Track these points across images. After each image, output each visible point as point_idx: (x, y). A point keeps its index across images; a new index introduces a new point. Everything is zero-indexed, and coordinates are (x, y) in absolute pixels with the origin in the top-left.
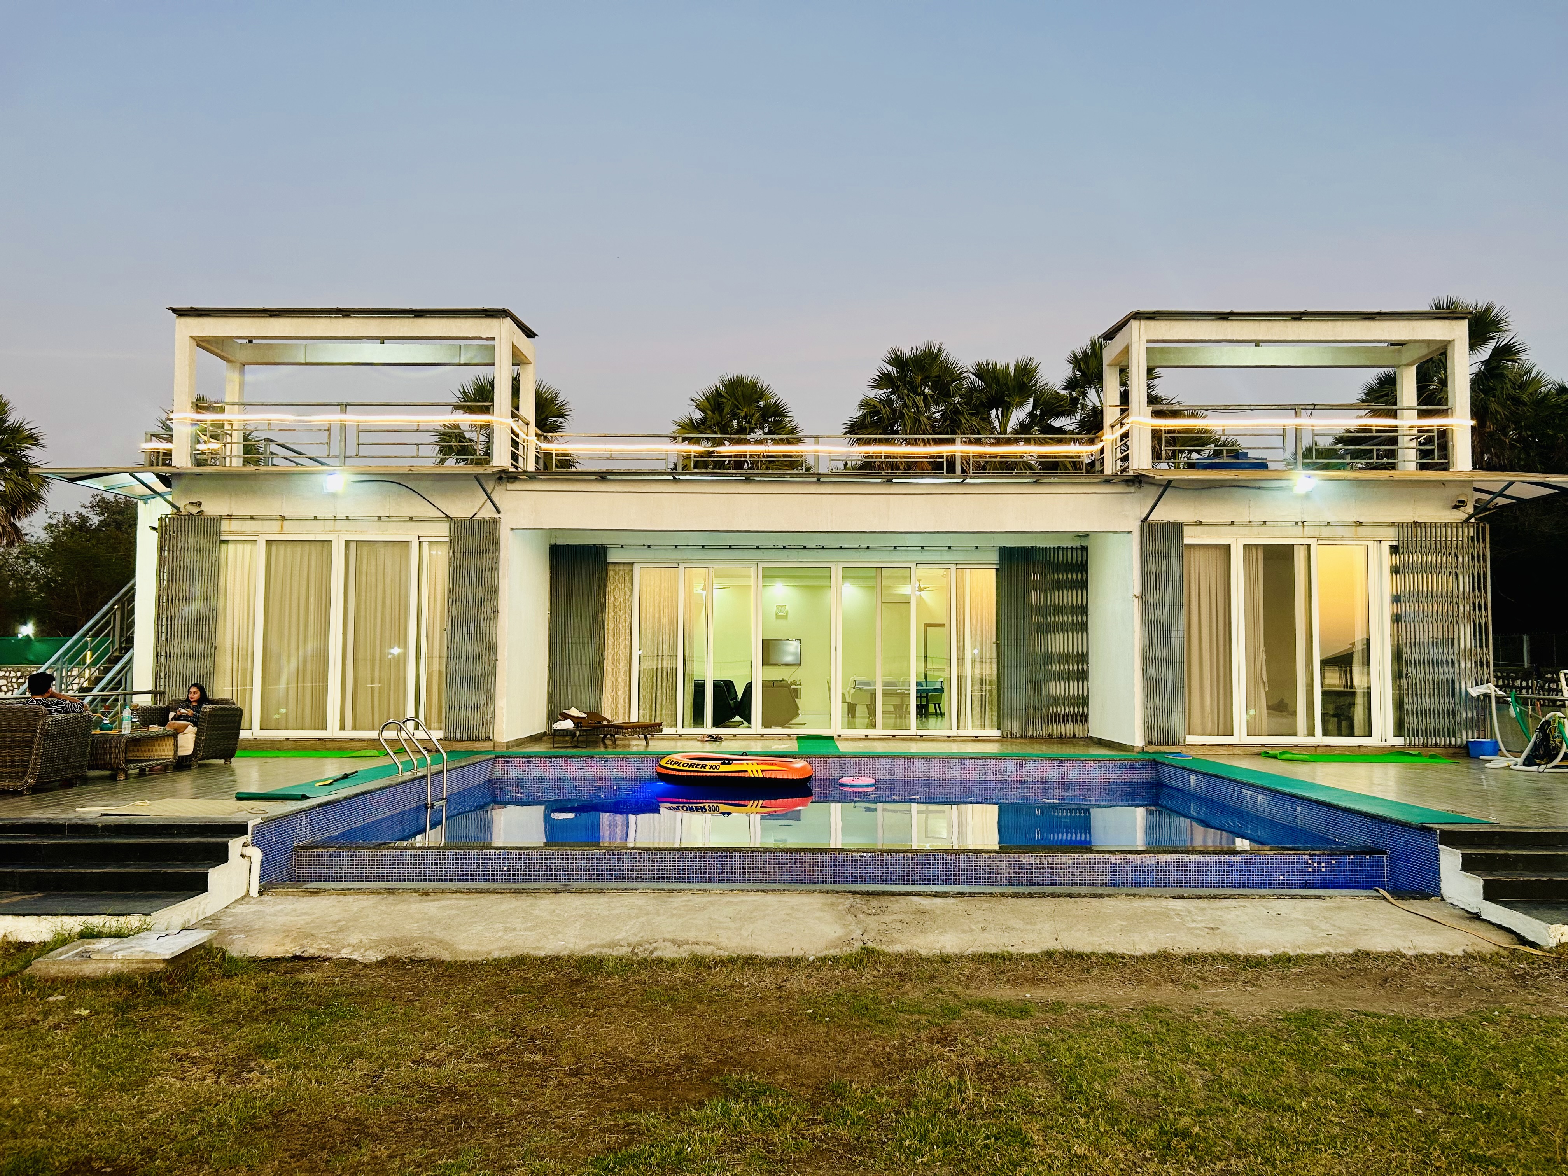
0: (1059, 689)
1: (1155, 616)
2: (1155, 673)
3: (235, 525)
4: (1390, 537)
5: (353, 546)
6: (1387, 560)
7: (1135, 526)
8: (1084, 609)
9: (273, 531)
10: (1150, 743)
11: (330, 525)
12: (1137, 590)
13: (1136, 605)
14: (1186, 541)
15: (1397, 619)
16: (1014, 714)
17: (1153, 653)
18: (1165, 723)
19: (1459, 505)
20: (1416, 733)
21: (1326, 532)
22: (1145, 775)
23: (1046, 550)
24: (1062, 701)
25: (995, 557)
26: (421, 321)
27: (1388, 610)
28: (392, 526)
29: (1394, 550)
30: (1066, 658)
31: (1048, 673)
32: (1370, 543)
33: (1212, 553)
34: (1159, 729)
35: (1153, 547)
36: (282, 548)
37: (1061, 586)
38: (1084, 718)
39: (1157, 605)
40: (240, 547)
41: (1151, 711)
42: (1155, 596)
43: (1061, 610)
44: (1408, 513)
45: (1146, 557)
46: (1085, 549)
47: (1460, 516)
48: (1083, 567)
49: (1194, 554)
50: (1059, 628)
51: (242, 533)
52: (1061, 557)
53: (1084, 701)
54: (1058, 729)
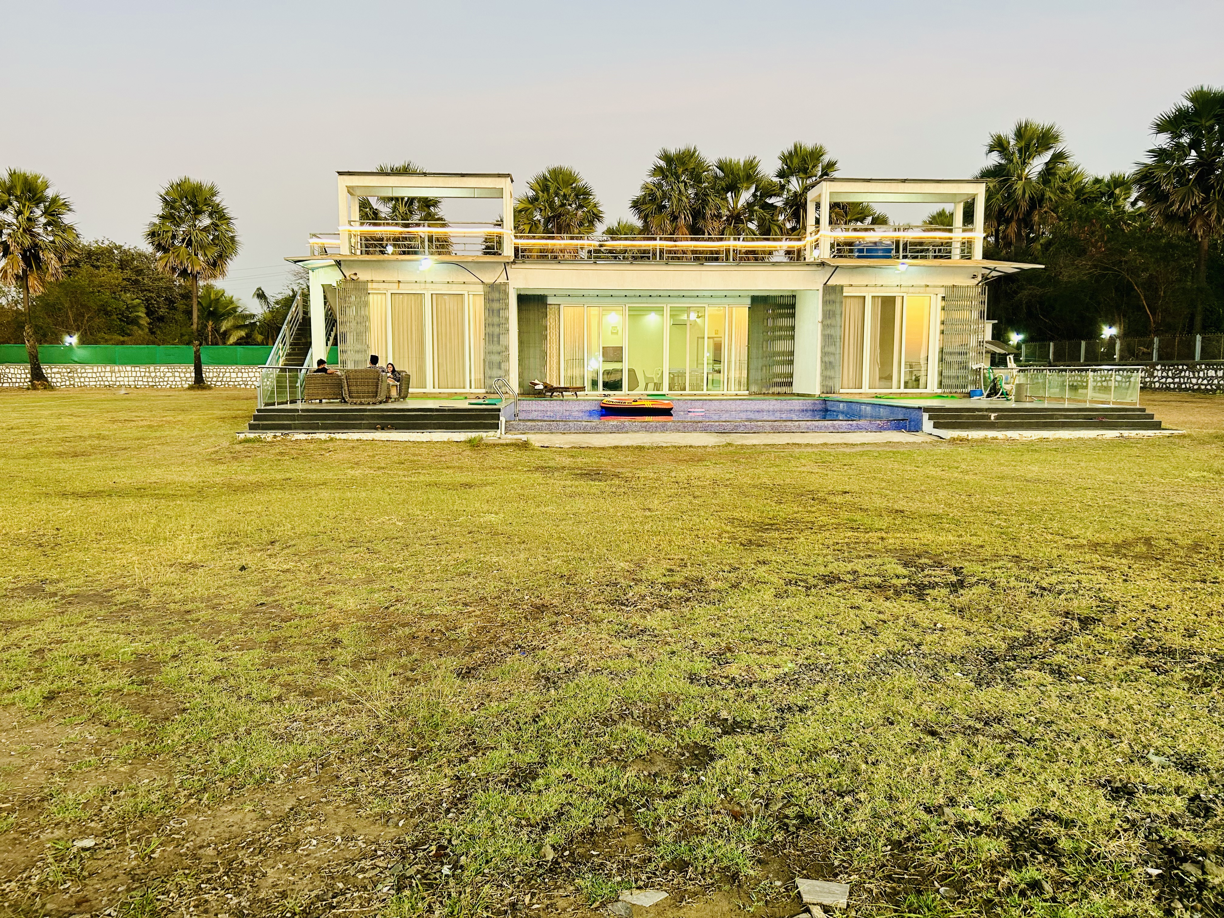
0: (778, 369)
1: (828, 332)
2: (827, 359)
3: (375, 285)
4: (942, 293)
5: (434, 296)
6: (941, 304)
7: (821, 287)
8: (793, 328)
9: (394, 288)
10: (823, 393)
11: (423, 285)
12: (820, 319)
13: (820, 325)
14: (844, 294)
15: (942, 332)
16: (756, 382)
17: (826, 349)
18: (830, 383)
19: (974, 277)
20: (948, 387)
21: (911, 290)
22: (819, 407)
23: (775, 297)
24: (779, 376)
25: (748, 301)
26: (465, 179)
27: (939, 327)
28: (454, 286)
29: (943, 298)
30: (783, 353)
31: (774, 361)
32: (932, 296)
33: (856, 300)
34: (827, 386)
35: (828, 298)
36: (397, 296)
37: (781, 316)
38: (790, 384)
39: (829, 326)
40: (375, 296)
41: (825, 378)
42: (828, 322)
43: (781, 329)
44: (950, 281)
45: (825, 302)
46: (794, 296)
47: (975, 281)
48: (793, 306)
49: (848, 300)
50: (780, 338)
51: (379, 289)
52: (781, 301)
53: (791, 375)
54: (777, 389)
